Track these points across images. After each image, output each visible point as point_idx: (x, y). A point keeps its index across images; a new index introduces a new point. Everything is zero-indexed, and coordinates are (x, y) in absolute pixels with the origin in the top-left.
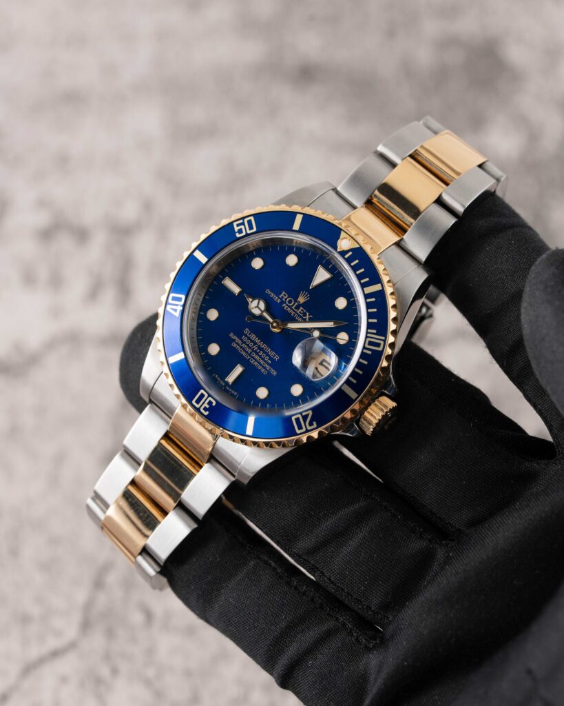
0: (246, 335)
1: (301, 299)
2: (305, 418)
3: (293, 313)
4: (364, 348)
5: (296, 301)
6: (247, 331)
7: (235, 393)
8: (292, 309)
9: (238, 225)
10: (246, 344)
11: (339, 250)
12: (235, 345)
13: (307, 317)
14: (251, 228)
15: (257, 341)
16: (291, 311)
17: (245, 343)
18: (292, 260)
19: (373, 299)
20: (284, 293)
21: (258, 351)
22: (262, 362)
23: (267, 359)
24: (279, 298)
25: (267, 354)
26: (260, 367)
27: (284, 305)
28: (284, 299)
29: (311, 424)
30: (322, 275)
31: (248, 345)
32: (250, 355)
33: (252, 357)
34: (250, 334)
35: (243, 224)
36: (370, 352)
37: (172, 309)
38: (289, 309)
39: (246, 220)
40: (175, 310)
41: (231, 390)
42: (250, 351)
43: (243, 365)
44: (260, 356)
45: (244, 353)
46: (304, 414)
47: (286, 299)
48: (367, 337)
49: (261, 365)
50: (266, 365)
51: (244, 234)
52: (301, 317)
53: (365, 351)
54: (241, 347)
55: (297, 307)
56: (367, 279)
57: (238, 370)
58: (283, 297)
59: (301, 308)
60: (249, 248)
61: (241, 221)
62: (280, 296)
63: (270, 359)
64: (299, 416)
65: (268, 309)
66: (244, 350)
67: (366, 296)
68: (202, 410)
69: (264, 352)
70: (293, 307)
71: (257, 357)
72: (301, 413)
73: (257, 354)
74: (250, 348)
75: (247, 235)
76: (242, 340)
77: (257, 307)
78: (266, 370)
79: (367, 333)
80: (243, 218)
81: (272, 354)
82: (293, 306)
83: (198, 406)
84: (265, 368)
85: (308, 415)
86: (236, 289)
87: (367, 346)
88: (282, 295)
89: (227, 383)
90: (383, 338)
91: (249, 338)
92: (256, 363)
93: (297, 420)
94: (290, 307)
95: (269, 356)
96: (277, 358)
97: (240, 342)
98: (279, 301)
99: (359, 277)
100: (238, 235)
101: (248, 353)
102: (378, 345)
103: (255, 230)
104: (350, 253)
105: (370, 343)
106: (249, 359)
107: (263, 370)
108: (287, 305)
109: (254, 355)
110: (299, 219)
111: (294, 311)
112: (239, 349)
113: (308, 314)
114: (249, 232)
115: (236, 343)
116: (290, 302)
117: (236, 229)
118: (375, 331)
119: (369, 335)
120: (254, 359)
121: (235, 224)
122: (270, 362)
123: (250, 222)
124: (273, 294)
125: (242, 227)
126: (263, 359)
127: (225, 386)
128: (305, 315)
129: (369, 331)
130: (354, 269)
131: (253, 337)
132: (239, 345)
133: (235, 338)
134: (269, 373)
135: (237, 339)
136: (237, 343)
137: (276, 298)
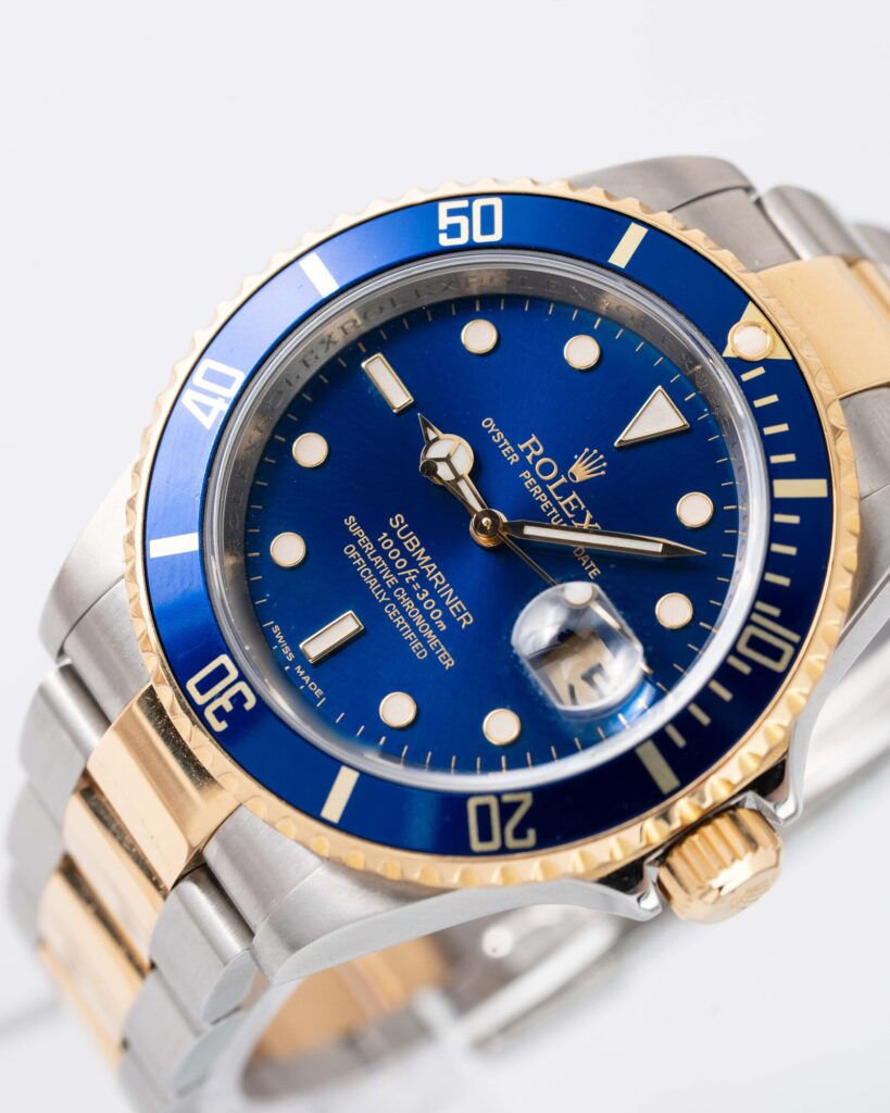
0: (392, 534)
1: (581, 471)
2: (507, 810)
3: (546, 503)
4: (733, 651)
5: (563, 470)
6: (398, 521)
7: (318, 692)
8: (546, 491)
9: (451, 213)
10: (386, 558)
11: (728, 353)
12: (353, 554)
13: (586, 525)
14: (487, 228)
15: (422, 557)
16: (543, 497)
17: (384, 554)
18: (581, 352)
19: (795, 520)
20: (534, 439)
21: (416, 586)
22: (419, 620)
23: (437, 615)
24: (517, 450)
25: (441, 603)
26: (409, 635)
27: (526, 474)
28: (529, 458)
29: (520, 833)
30: (658, 416)
31: (391, 564)
32: (390, 592)
33: (394, 600)
34: (403, 533)
35: (467, 212)
36: (746, 669)
37: (199, 404)
38: (537, 490)
39: (478, 204)
40: (206, 409)
41: (307, 679)
42: (391, 580)
43: (360, 615)
44: (418, 604)
45: (372, 583)
46: (507, 798)
47: (536, 459)
48: (748, 622)
49: (415, 628)
50: (429, 633)
51: (463, 240)
52: (567, 520)
53: (733, 661)
54: (370, 564)
55: (564, 491)
56: (791, 458)
57: (345, 626)
58: (527, 451)
59: (574, 495)
60: (467, 285)
61: (464, 204)
62: (522, 447)
63: (447, 617)
64: (493, 802)
65: (475, 474)
66: (377, 574)
67: (777, 505)
68: (209, 714)
69: (434, 594)
70: (551, 488)
71: (409, 604)
72: (498, 795)
73: (411, 594)
74: (394, 571)
75: (472, 247)
76: (377, 545)
77: (447, 460)
78: (427, 646)
79: (753, 610)
80: (471, 197)
81: (455, 604)
82: (551, 482)
83: (200, 699)
84: (424, 640)
85: (516, 805)
86: (397, 395)
87: (742, 648)
88: (528, 444)
89: (301, 657)
90: (796, 638)
91: (399, 544)
92: (400, 620)
93: (483, 811)
94: (542, 484)
95: (445, 609)
96: (467, 620)
97: (369, 547)
98: (514, 459)
99: (770, 446)
100: (444, 241)
101: (384, 586)
102: (776, 654)
103: (497, 236)
104: (760, 371)
105: (755, 643)
106: (385, 603)
107: (416, 645)
108: (534, 475)
109: (402, 597)
110: (633, 238)
111: (550, 497)
112: (363, 569)
113: (589, 516)
114: (479, 238)
115: (358, 549)
116: (546, 469)
117: (444, 221)
118: (776, 612)
119: (755, 617)
120: (399, 607)
121: (443, 207)
122: (443, 627)
123: (487, 212)
124: (500, 435)
125: (462, 220)
126: (426, 614)
127: (293, 664)
128: (580, 517)
129: (761, 606)
130: (762, 417)
131: (412, 542)
132: (365, 557)
133: (359, 532)
134: (432, 656)
135: (363, 538)
136: (360, 549)
137: (507, 449)
